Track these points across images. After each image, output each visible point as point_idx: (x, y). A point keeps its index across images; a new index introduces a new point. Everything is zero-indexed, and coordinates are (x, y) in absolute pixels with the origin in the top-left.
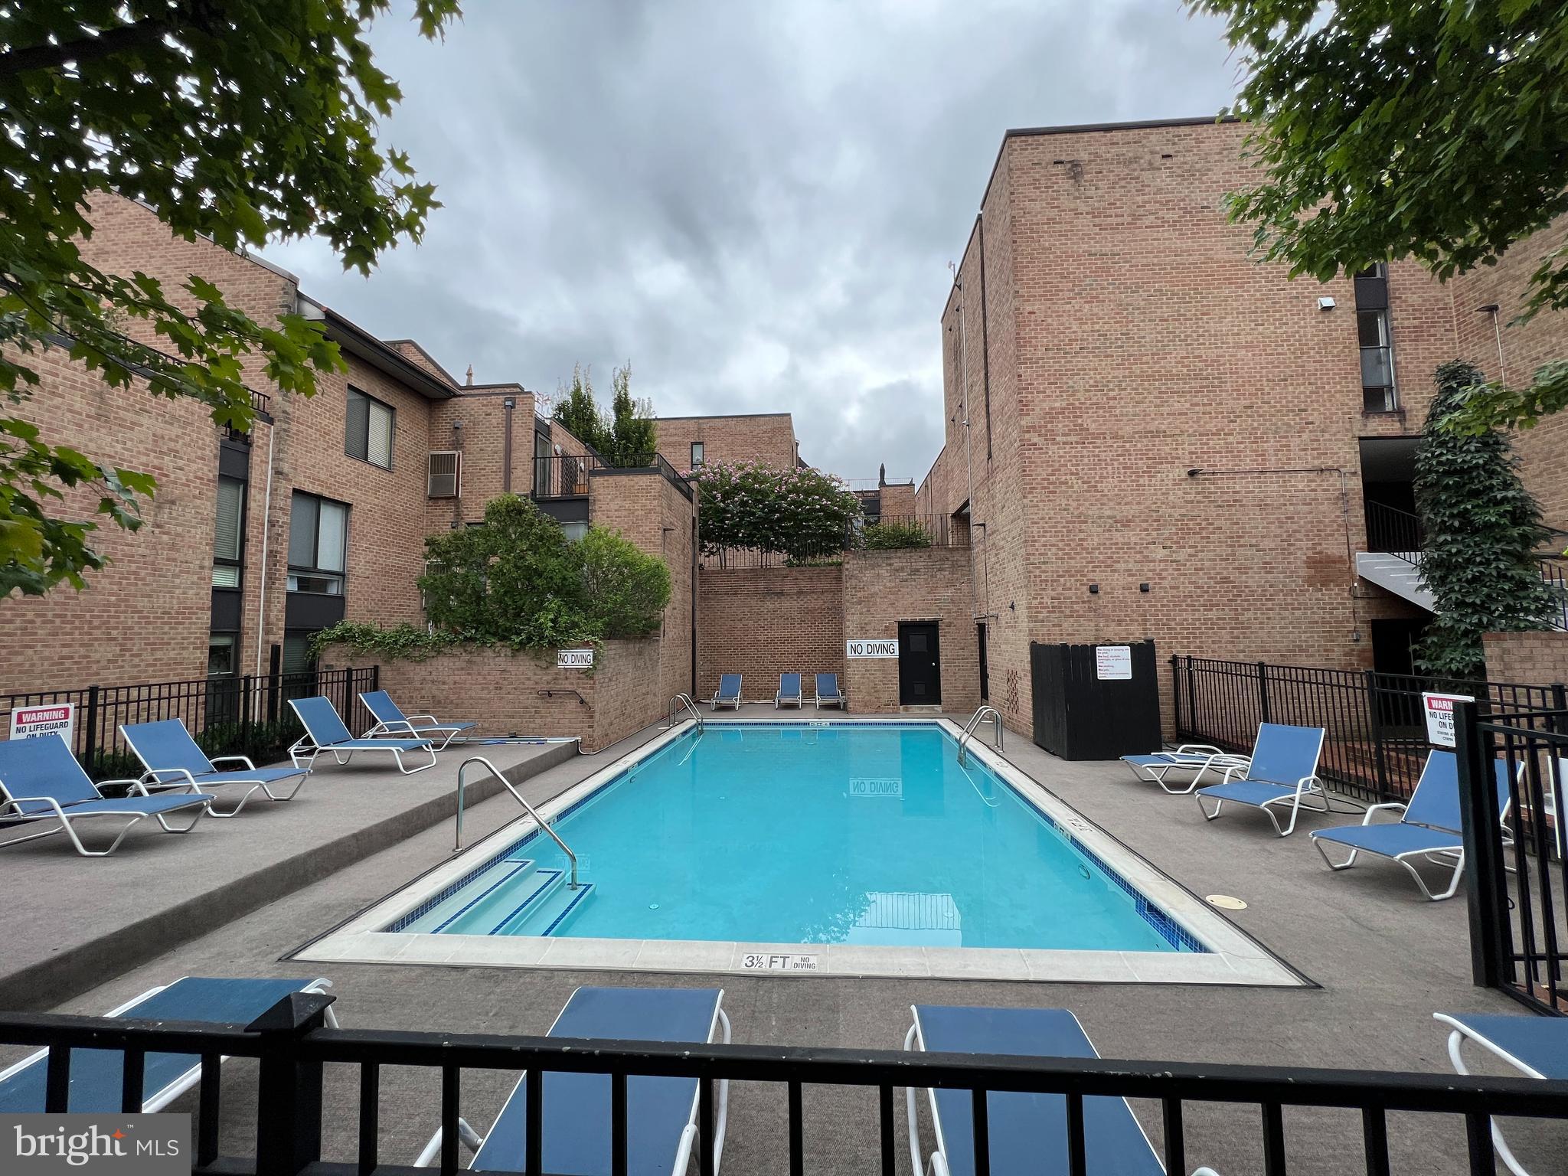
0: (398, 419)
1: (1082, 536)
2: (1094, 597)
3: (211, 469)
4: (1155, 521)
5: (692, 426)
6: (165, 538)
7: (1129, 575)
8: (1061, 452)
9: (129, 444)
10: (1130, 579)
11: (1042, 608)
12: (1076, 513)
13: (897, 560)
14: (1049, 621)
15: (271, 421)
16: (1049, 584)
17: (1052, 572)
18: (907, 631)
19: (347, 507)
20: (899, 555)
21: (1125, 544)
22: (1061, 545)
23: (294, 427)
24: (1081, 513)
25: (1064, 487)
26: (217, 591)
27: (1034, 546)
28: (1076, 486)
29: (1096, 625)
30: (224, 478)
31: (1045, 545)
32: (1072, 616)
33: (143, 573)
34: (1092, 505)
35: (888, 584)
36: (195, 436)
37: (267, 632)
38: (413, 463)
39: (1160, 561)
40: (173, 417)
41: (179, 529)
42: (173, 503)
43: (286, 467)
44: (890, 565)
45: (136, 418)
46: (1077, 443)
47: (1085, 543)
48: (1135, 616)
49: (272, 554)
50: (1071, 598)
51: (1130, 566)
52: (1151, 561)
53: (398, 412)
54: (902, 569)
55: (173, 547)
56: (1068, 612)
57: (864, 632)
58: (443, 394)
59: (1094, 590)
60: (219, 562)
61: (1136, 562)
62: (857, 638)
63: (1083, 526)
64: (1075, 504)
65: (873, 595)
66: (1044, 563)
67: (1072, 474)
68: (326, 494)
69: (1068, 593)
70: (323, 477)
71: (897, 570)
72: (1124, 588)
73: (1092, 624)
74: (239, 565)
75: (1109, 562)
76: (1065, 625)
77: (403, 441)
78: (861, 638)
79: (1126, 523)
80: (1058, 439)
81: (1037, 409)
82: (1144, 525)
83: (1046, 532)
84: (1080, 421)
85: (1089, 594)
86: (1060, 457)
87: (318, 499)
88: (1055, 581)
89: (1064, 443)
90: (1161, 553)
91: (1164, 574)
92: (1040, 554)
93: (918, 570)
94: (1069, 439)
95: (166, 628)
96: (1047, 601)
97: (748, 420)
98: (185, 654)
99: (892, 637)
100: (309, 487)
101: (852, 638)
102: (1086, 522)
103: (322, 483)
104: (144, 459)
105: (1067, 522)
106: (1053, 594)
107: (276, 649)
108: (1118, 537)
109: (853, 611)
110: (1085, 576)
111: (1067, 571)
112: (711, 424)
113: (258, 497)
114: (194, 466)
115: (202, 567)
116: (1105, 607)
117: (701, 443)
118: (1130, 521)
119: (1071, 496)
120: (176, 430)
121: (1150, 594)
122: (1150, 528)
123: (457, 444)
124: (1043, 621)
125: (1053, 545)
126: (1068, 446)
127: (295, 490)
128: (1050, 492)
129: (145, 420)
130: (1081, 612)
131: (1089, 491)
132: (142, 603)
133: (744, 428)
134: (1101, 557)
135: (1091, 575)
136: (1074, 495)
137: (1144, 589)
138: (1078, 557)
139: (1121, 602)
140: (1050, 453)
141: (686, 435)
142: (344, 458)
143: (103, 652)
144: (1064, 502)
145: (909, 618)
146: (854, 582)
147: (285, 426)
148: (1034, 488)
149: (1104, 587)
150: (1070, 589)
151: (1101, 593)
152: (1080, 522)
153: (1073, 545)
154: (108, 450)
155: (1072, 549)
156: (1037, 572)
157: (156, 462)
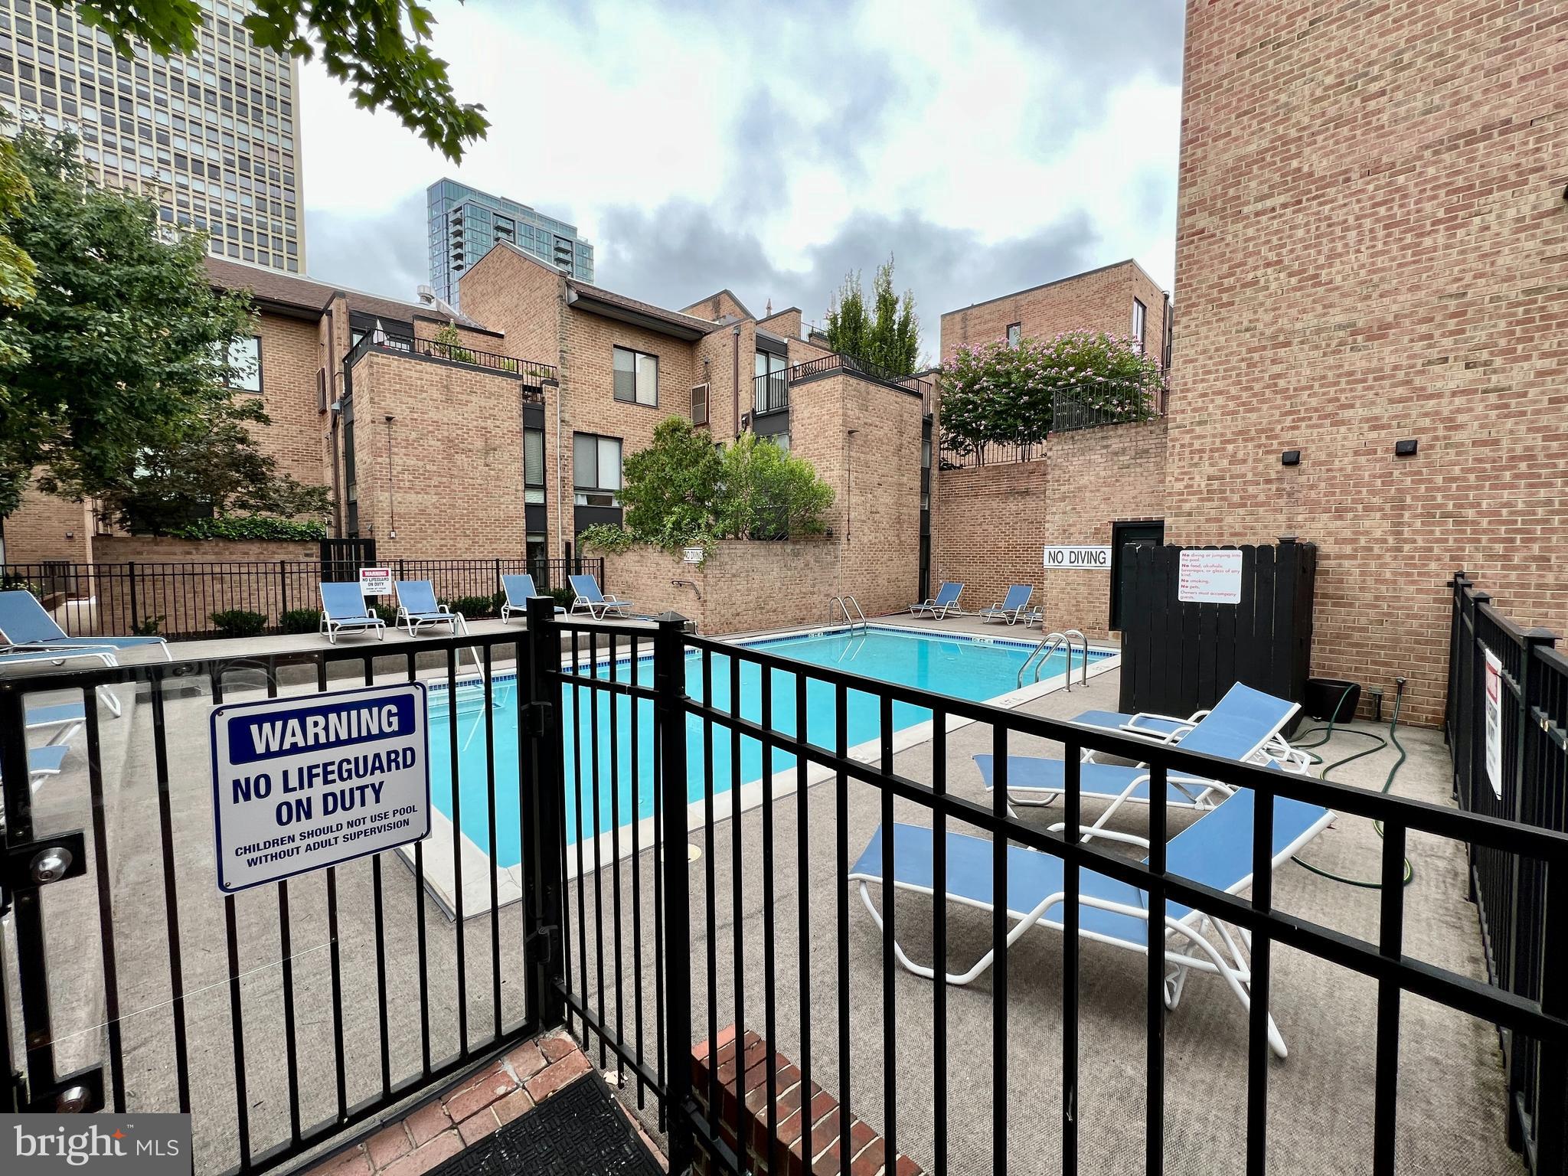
0: (661, 364)
1: (1277, 369)
2: (1290, 472)
3: (518, 424)
4: (1453, 315)
5: (1008, 305)
6: (492, 472)
7: (1374, 428)
8: (1251, 232)
9: (466, 415)
10: (1374, 435)
11: (1189, 494)
12: (1268, 332)
13: (1117, 440)
14: (1200, 514)
15: (557, 385)
16: (1206, 456)
17: (1214, 436)
18: (1122, 533)
19: (619, 440)
20: (1120, 431)
21: (1369, 371)
22: (1233, 391)
23: (571, 386)
24: (1281, 330)
25: (1249, 291)
26: (529, 507)
27: (1185, 398)
28: (1273, 286)
29: (1289, 519)
30: (527, 429)
31: (1204, 395)
32: (1244, 505)
33: (481, 495)
34: (1304, 311)
35: (1102, 474)
36: (505, 403)
37: (563, 533)
38: (677, 398)
39: (1454, 394)
40: (491, 393)
41: (500, 466)
42: (495, 450)
43: (567, 417)
44: (1106, 447)
45: (469, 398)
46: (1284, 206)
47: (1282, 383)
48: (1377, 500)
49: (563, 479)
50: (1244, 476)
51: (1377, 411)
52: (1431, 397)
53: (660, 359)
54: (1124, 451)
55: (498, 478)
56: (1236, 498)
57: (1066, 535)
58: (695, 336)
59: (1292, 460)
60: (528, 487)
61: (1392, 401)
62: (1057, 544)
63: (1282, 352)
64: (1268, 317)
65: (1079, 489)
66: (1200, 423)
67: (1268, 265)
68: (600, 432)
69: (1238, 469)
70: (596, 420)
71: (1116, 454)
72: (1356, 453)
73: (1282, 518)
74: (543, 488)
75: (1330, 408)
76: (1229, 520)
77: (667, 382)
78: (1063, 544)
79: (1378, 332)
80: (1246, 210)
81: (1211, 169)
82: (1423, 329)
83: (1209, 372)
84: (1295, 164)
85: (1280, 467)
86: (1247, 240)
87: (596, 437)
88: (1218, 450)
89: (1257, 214)
90: (1458, 376)
91: (1461, 418)
92: (1195, 410)
93: (1147, 451)
94: (1269, 203)
95: (498, 529)
96: (1199, 481)
97: (1074, 282)
98: (511, 546)
99: (1103, 543)
100: (586, 429)
101: (1052, 543)
102: (1287, 344)
103: (596, 425)
104: (475, 423)
105: (1250, 351)
106: (1212, 471)
107: (568, 545)
108: (1356, 361)
109: (1054, 509)
110: (1276, 437)
111: (1240, 433)
112: (1030, 298)
113: (552, 440)
114: (506, 424)
115: (517, 491)
116: (1312, 487)
117: (1018, 324)
118: (1389, 326)
119: (1262, 304)
120: (493, 402)
121: (1420, 460)
122: (1437, 333)
123: (707, 378)
124: (1190, 514)
125: (1220, 393)
126: (1264, 218)
127: (575, 433)
128: (1223, 306)
129: (473, 398)
130: (1262, 498)
131: (1301, 289)
132: (481, 514)
133: (1069, 294)
134: (1314, 402)
135: (1288, 436)
136: (1269, 303)
137: (1406, 451)
138: (1265, 407)
139: (1348, 477)
140: (1229, 238)
141: (1001, 318)
142: (613, 404)
143: (463, 543)
144: (1247, 316)
145: (1129, 516)
146: (1057, 472)
147: (564, 386)
148: (1194, 305)
149: (1313, 454)
150: (1244, 461)
151: (1305, 464)
152: (1275, 347)
153: (1257, 387)
154: (455, 421)
155: (1255, 395)
156: (1187, 439)
157: (483, 424)
